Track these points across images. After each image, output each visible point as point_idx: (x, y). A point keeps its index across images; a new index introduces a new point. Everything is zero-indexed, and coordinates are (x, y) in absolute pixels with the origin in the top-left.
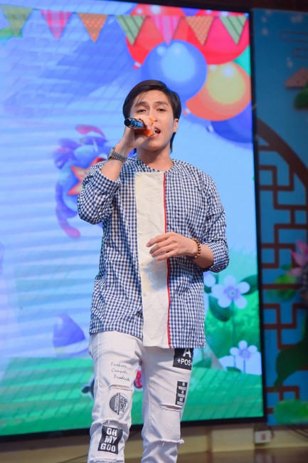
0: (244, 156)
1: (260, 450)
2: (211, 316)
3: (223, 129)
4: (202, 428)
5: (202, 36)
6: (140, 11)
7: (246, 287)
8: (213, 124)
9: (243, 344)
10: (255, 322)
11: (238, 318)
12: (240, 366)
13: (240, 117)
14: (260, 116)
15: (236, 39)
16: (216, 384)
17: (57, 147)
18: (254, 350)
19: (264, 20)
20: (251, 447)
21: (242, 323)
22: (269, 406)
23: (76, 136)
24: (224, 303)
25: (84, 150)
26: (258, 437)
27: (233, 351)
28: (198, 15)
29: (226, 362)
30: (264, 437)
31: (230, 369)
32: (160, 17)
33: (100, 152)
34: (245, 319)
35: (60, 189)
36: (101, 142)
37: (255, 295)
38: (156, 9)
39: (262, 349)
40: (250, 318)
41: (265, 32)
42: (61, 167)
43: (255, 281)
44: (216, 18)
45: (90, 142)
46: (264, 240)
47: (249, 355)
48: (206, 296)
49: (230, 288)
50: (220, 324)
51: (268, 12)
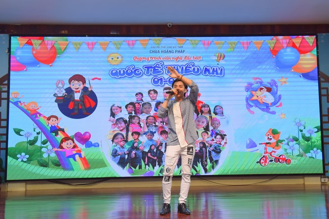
0: (315, 85)
1: (323, 184)
2: (302, 140)
3: (307, 76)
4: (302, 176)
5: (298, 45)
6: (275, 38)
7: (316, 130)
8: (303, 74)
9: (315, 149)
10: (320, 142)
11: (313, 140)
12: (314, 156)
13: (313, 72)
14: (321, 70)
15: (311, 45)
16: (305, 162)
17: (246, 84)
18: (319, 151)
19: (322, 37)
20: (320, 183)
21: (315, 142)
22: (326, 170)
23: (252, 81)
24: (307, 135)
25: (255, 85)
26: (323, 180)
27: (311, 151)
28: (296, 38)
29: (309, 155)
30: (325, 180)
31: (310, 157)
32: (282, 40)
33: (261, 86)
34: (316, 141)
35: (247, 99)
36: (261, 83)
37: (320, 133)
38: (280, 37)
39: (323, 150)
40: (318, 140)
41: (323, 41)
42: (247, 91)
43: (320, 128)
44: (303, 38)
45: (257, 83)
46: (323, 113)
47: (317, 153)
48: (300, 133)
49: (310, 130)
50: (306, 142)
51: (324, 34)
